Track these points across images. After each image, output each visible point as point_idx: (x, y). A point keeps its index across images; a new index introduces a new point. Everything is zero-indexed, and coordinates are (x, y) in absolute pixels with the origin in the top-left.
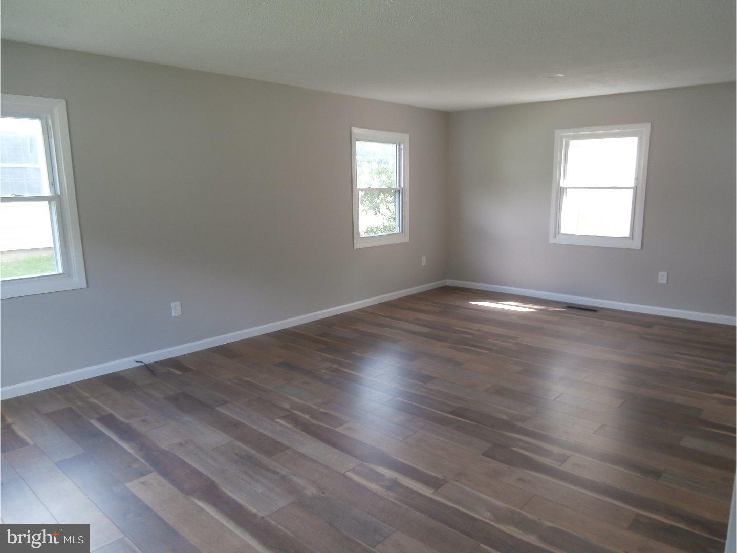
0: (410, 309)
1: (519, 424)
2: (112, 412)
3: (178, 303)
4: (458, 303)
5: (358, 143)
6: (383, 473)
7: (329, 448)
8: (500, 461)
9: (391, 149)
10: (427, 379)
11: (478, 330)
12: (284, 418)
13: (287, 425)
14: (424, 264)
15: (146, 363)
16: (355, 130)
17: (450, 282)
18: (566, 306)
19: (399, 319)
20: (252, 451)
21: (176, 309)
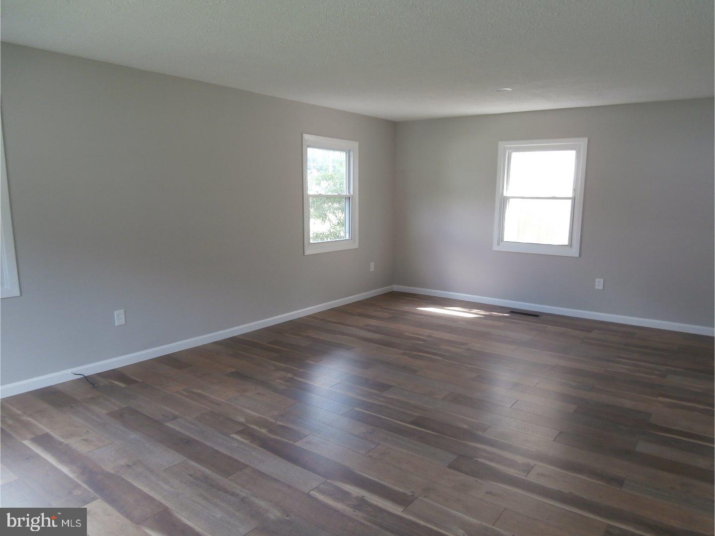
0: (360, 315)
1: (480, 433)
2: (48, 431)
3: (122, 311)
4: (406, 308)
5: (309, 149)
6: (348, 490)
7: (289, 465)
8: (466, 473)
9: (341, 156)
10: (384, 387)
11: (429, 336)
12: (239, 433)
13: (243, 440)
14: (372, 269)
15: (86, 375)
16: (306, 137)
17: (396, 288)
18: (510, 311)
19: (351, 326)
20: (208, 472)
21: (119, 317)
